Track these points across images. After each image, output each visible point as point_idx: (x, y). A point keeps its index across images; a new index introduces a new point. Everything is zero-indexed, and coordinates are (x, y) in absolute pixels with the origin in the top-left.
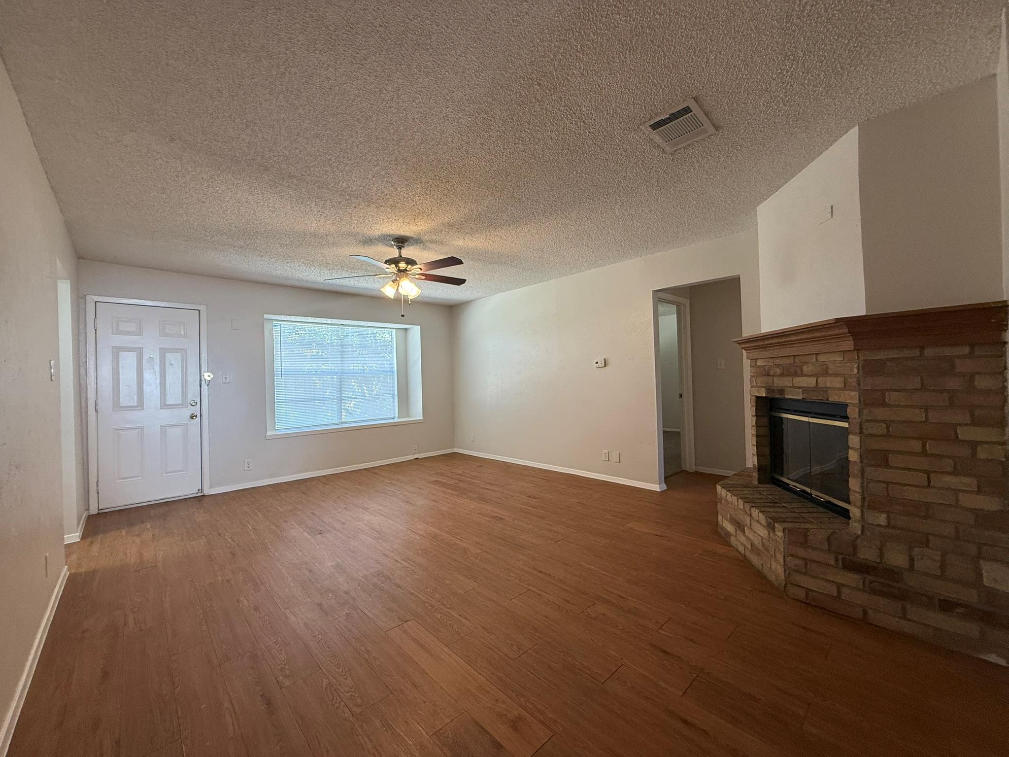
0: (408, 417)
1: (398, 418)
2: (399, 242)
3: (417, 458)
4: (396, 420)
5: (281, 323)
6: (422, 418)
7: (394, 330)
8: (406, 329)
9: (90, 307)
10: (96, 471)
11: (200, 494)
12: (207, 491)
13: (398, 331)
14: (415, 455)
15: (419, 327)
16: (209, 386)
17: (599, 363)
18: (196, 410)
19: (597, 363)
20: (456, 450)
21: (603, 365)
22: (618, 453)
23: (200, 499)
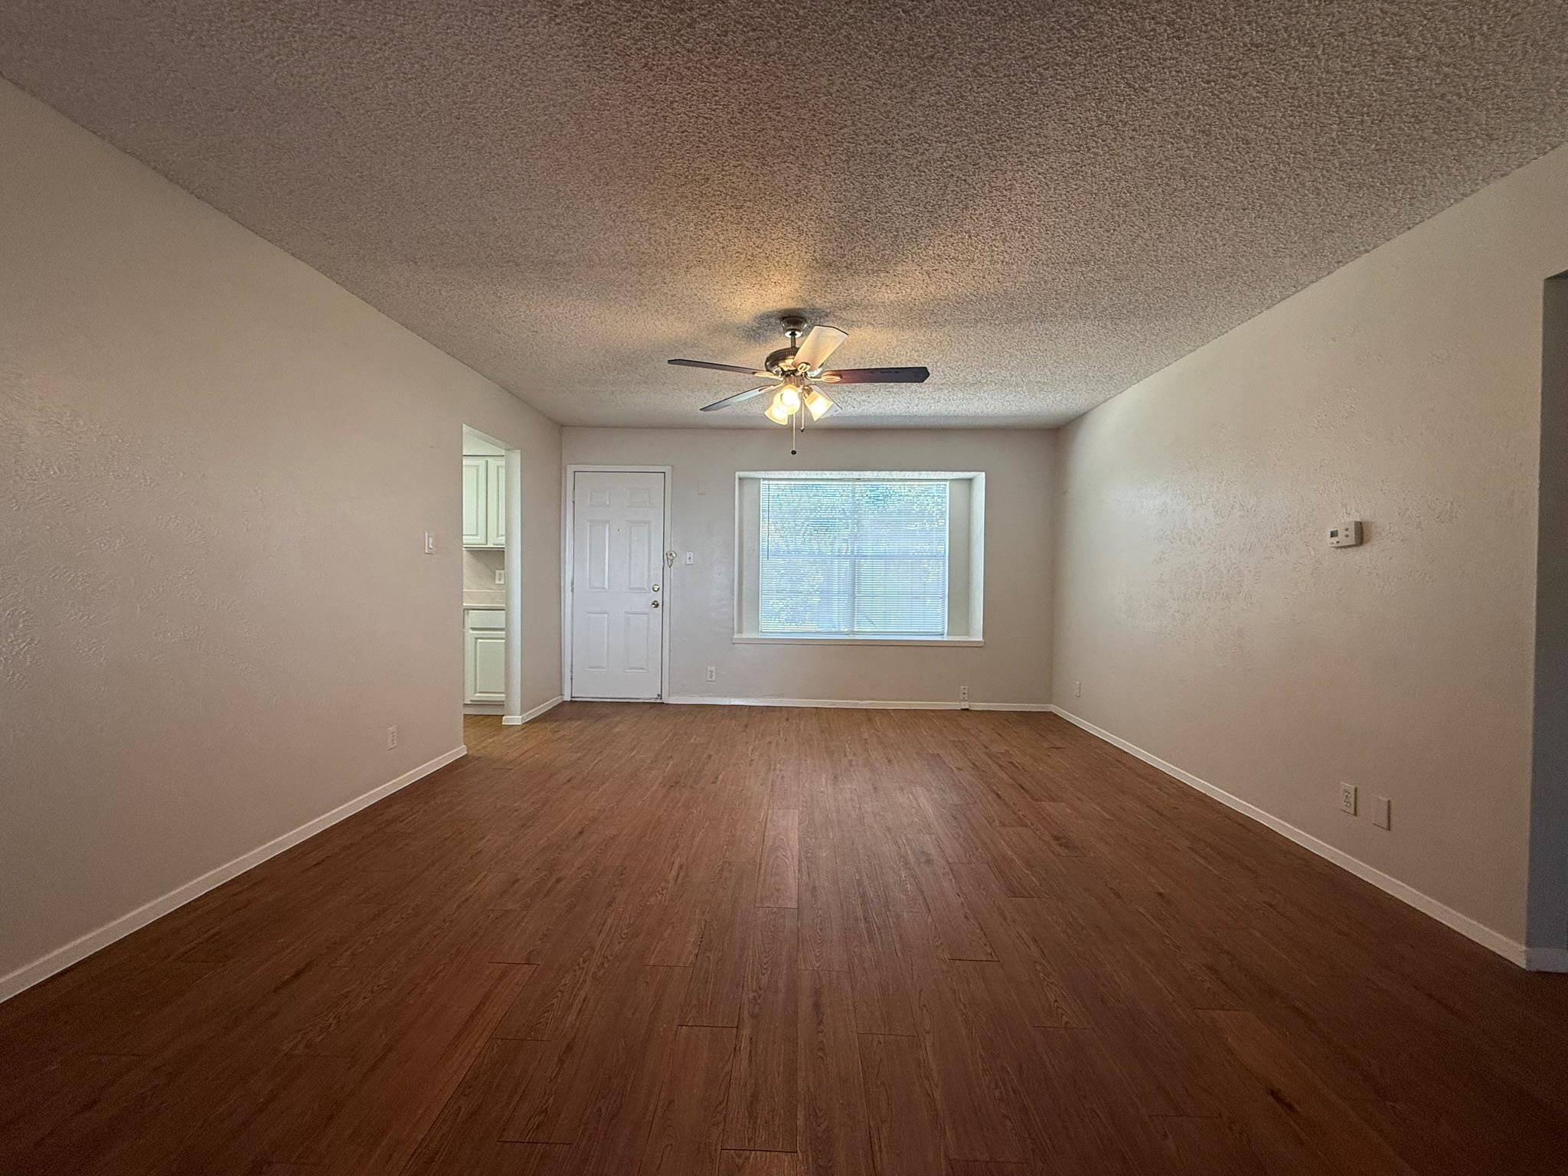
0: (967, 633)
1: (948, 634)
2: (789, 323)
3: (967, 709)
4: (946, 638)
5: (771, 482)
6: (981, 639)
7: (948, 483)
8: (970, 480)
9: (570, 475)
10: (570, 659)
11: (659, 701)
12: (665, 700)
13: (954, 483)
14: (963, 703)
15: (983, 474)
16: (672, 567)
17: (1342, 534)
18: (658, 598)
19: (1333, 534)
20: (1053, 708)
21: (1351, 540)
22: (1385, 800)
23: (658, 707)
